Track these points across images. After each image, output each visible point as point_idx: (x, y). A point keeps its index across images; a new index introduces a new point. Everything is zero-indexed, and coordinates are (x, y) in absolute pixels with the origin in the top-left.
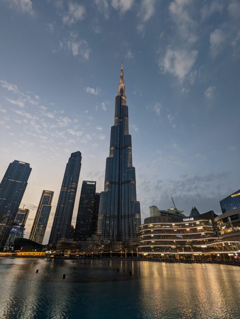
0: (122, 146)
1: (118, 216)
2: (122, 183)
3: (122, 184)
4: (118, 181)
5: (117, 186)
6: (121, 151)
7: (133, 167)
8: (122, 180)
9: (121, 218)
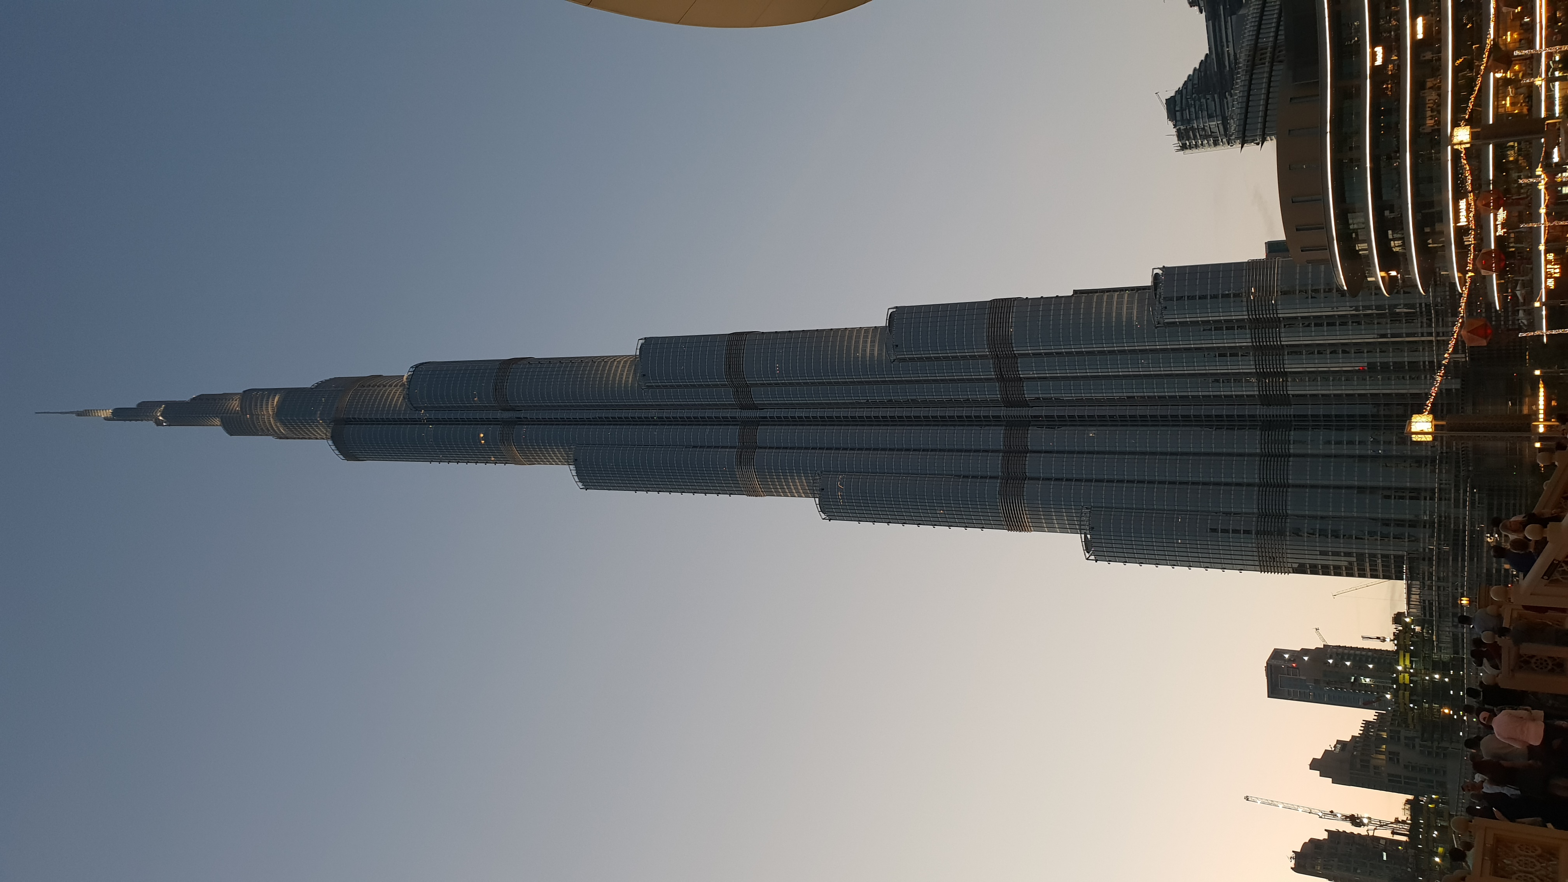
0: (725, 407)
1: (1269, 425)
2: (1009, 404)
3: (1025, 404)
4: (1001, 431)
5: (1036, 437)
6: (768, 413)
7: (891, 318)
8: (994, 403)
9: (1285, 400)
